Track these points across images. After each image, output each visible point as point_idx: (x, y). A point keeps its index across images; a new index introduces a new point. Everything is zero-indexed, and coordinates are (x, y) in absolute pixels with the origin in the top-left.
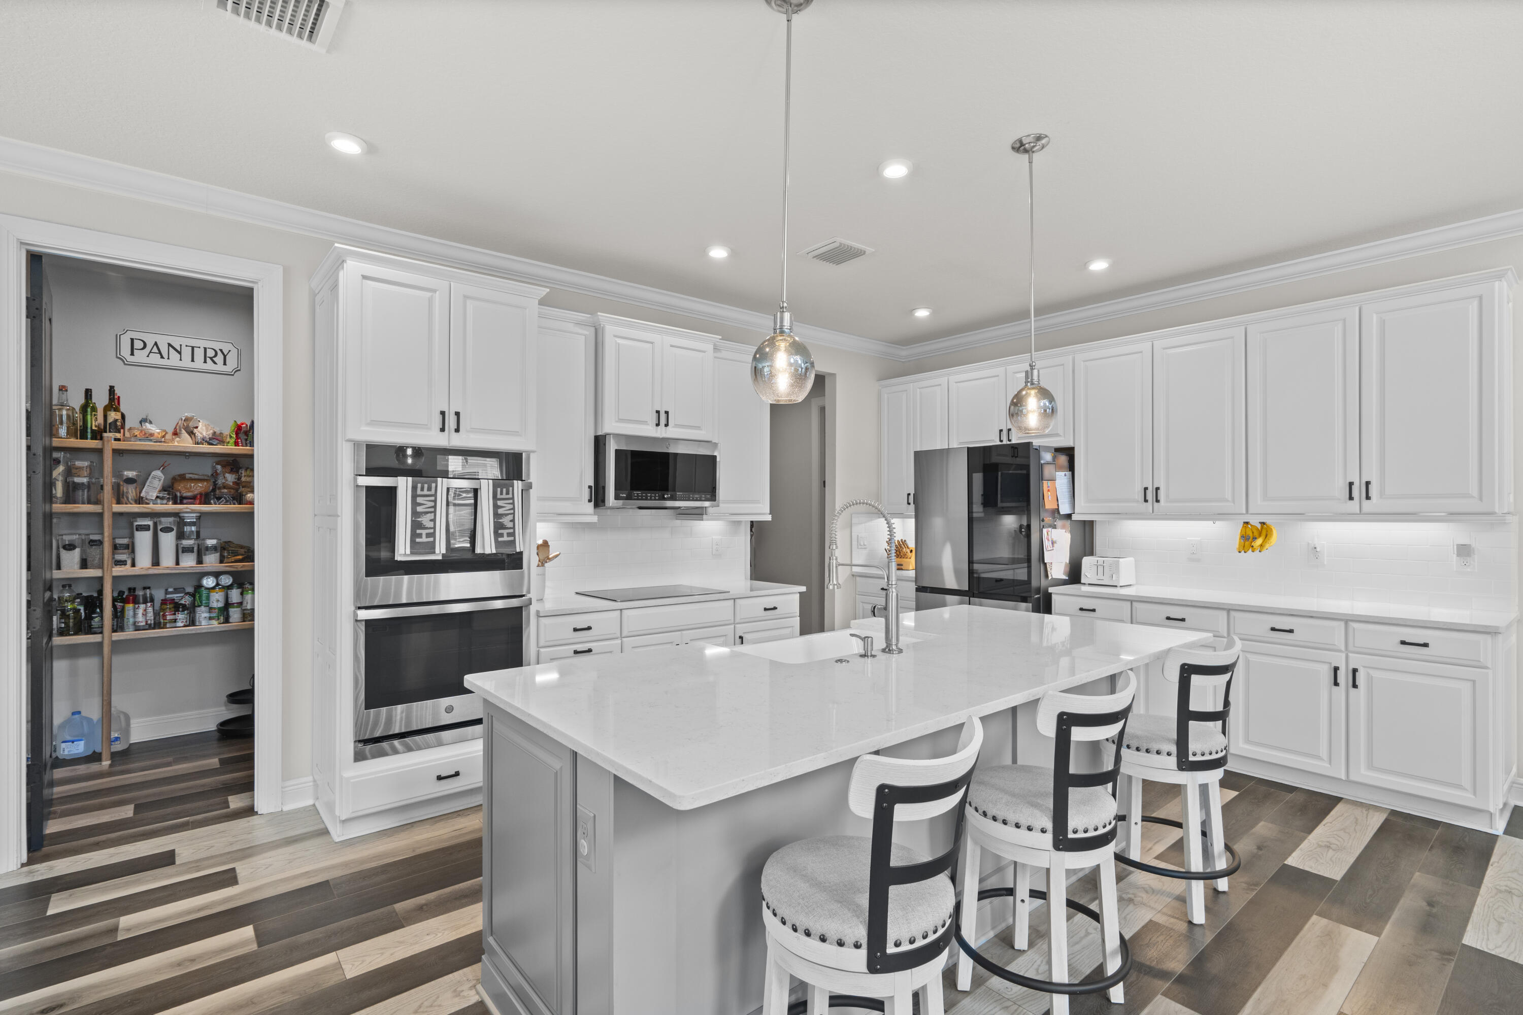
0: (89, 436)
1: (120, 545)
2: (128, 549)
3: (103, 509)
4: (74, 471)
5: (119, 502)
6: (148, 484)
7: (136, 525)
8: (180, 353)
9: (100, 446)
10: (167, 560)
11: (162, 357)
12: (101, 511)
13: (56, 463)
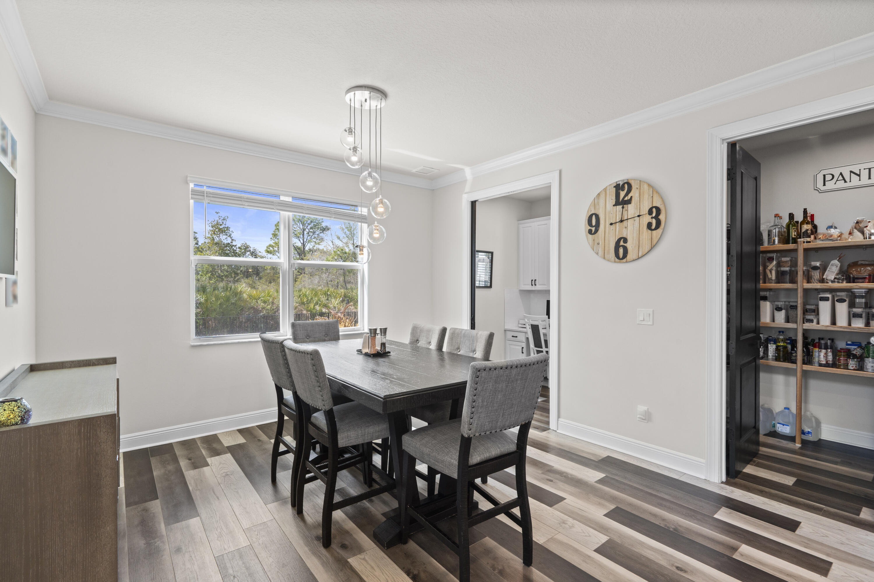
0: (791, 242)
1: (809, 309)
2: (815, 312)
3: (797, 287)
4: (781, 264)
5: (808, 282)
6: (828, 269)
7: (820, 297)
8: (859, 175)
9: (796, 248)
10: (842, 321)
11: (845, 182)
12: (796, 288)
13: (771, 259)
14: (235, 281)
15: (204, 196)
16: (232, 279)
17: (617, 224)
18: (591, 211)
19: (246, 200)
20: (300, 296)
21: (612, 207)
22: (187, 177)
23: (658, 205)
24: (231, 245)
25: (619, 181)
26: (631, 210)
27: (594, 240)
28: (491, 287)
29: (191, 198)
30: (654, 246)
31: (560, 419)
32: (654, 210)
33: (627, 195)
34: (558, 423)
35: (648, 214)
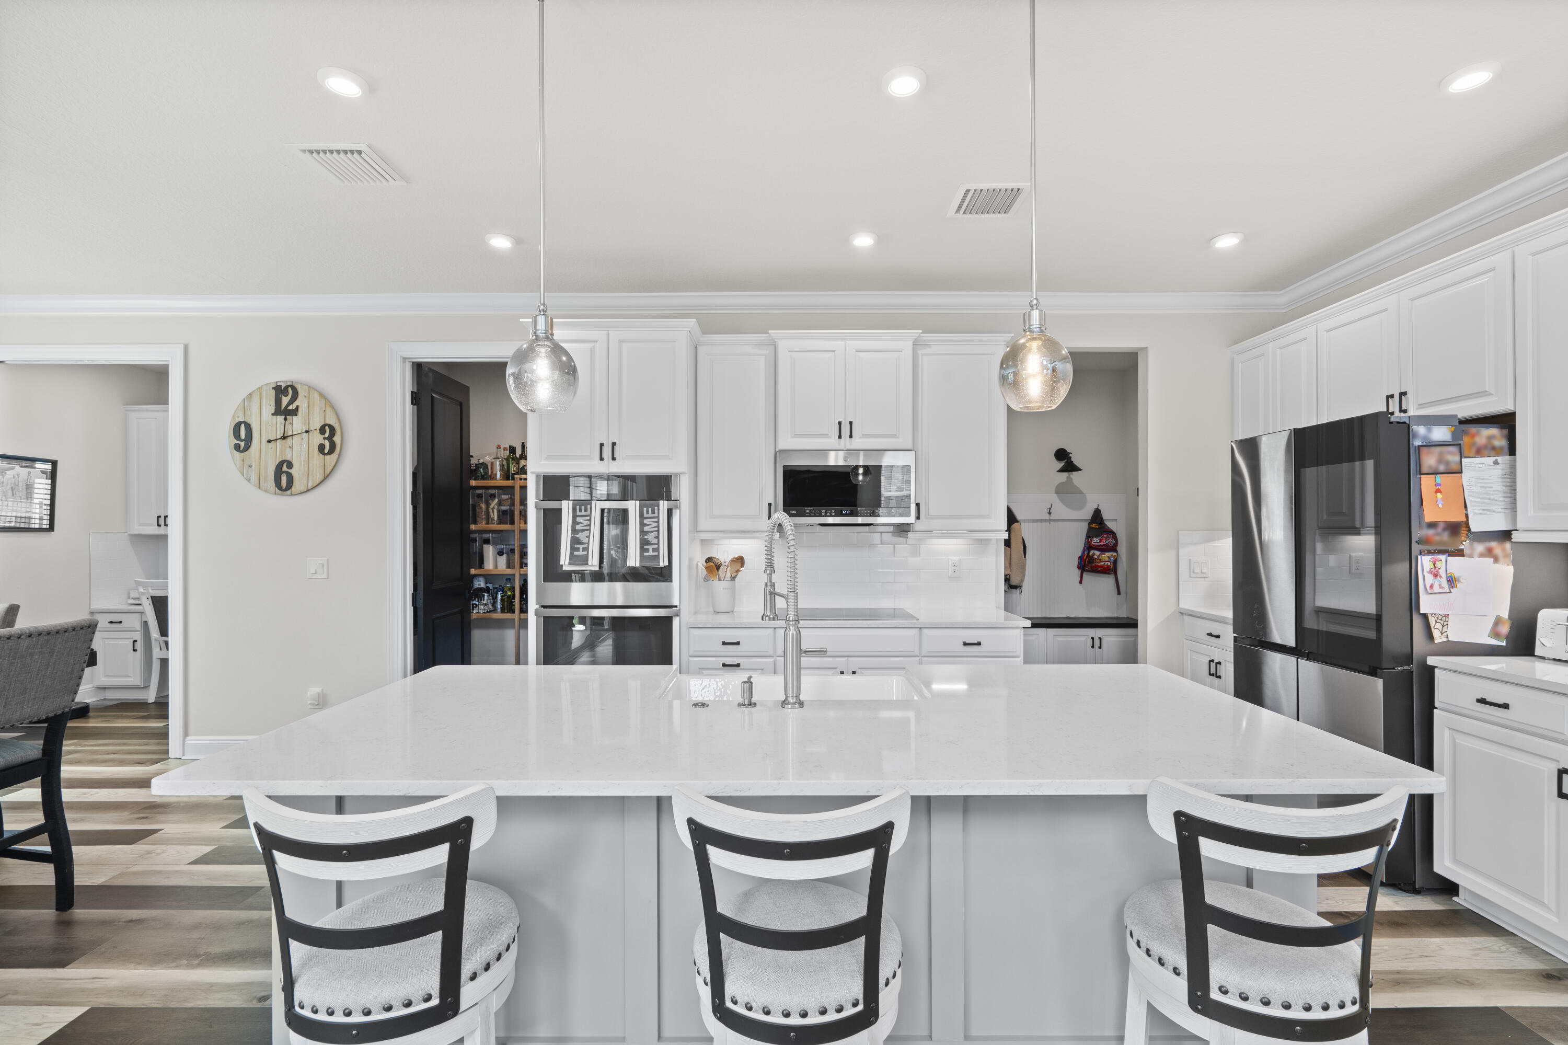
0: (510, 478)
3: (515, 528)
4: (502, 502)
9: (514, 484)
13: (493, 496)
17: (278, 441)
18: (238, 417)
21: (270, 417)
23: (332, 423)
25: (281, 381)
26: (297, 424)
27: (243, 460)
28: (51, 528)
30: (328, 476)
31: (188, 738)
32: (327, 428)
33: (291, 402)
34: (184, 745)
35: (318, 432)
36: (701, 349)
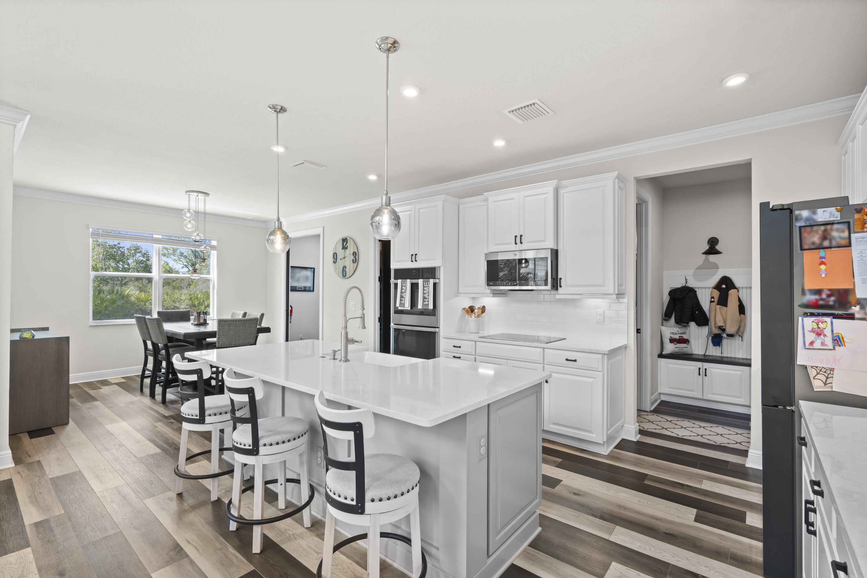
14: (122, 284)
15: (100, 236)
16: (119, 282)
17: (343, 259)
18: (334, 251)
19: (129, 238)
20: (191, 299)
21: (341, 250)
22: (88, 225)
24: (118, 247)
25: (343, 237)
26: (347, 252)
27: (335, 267)
29: (91, 237)
30: (355, 271)
32: (355, 253)
33: (346, 244)
35: (352, 255)
36: (461, 206)
